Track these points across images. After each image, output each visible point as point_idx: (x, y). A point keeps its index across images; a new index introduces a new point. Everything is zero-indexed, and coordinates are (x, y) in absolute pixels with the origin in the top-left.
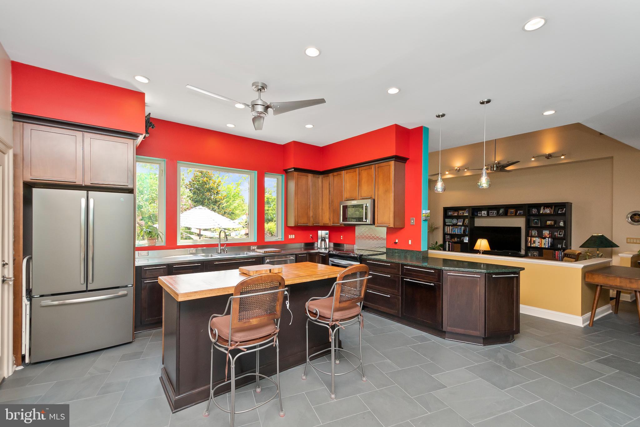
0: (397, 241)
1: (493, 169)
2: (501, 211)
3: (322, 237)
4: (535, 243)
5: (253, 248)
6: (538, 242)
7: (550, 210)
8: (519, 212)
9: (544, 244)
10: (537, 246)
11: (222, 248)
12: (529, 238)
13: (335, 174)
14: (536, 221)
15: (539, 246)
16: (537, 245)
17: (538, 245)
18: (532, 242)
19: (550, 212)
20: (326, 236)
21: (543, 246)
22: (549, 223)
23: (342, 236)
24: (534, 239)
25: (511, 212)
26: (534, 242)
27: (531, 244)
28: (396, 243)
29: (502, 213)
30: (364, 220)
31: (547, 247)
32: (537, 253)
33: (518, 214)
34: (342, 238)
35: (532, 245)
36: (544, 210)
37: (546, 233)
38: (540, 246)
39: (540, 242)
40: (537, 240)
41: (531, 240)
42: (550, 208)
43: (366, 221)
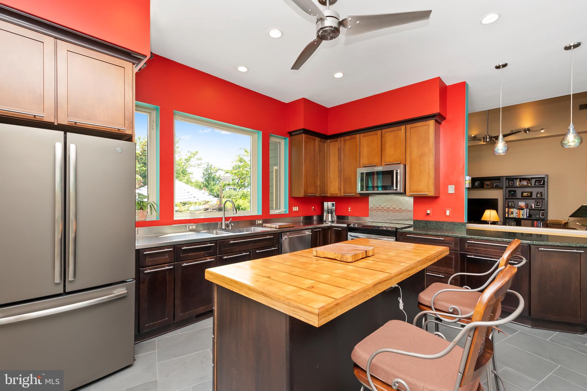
0: (429, 212)
1: (486, 140)
2: (477, 183)
3: (328, 209)
4: (513, 214)
5: (259, 222)
6: (516, 213)
7: (527, 182)
8: (495, 185)
9: (523, 215)
10: (515, 216)
11: (226, 222)
12: (507, 209)
13: (347, 138)
14: (512, 192)
15: (517, 217)
16: (515, 215)
17: (516, 216)
18: (510, 214)
19: (527, 184)
20: (333, 207)
21: (521, 217)
22: (525, 194)
23: (349, 208)
24: (512, 210)
25: (487, 184)
26: (512, 213)
27: (508, 215)
28: (428, 214)
29: (478, 185)
30: (395, 188)
31: (525, 217)
32: (514, 223)
34: (349, 210)
35: (510, 216)
36: (521, 182)
37: (522, 204)
38: (518, 216)
39: (519, 213)
40: (515, 211)
41: (508, 211)
42: (527, 180)
43: (396, 190)
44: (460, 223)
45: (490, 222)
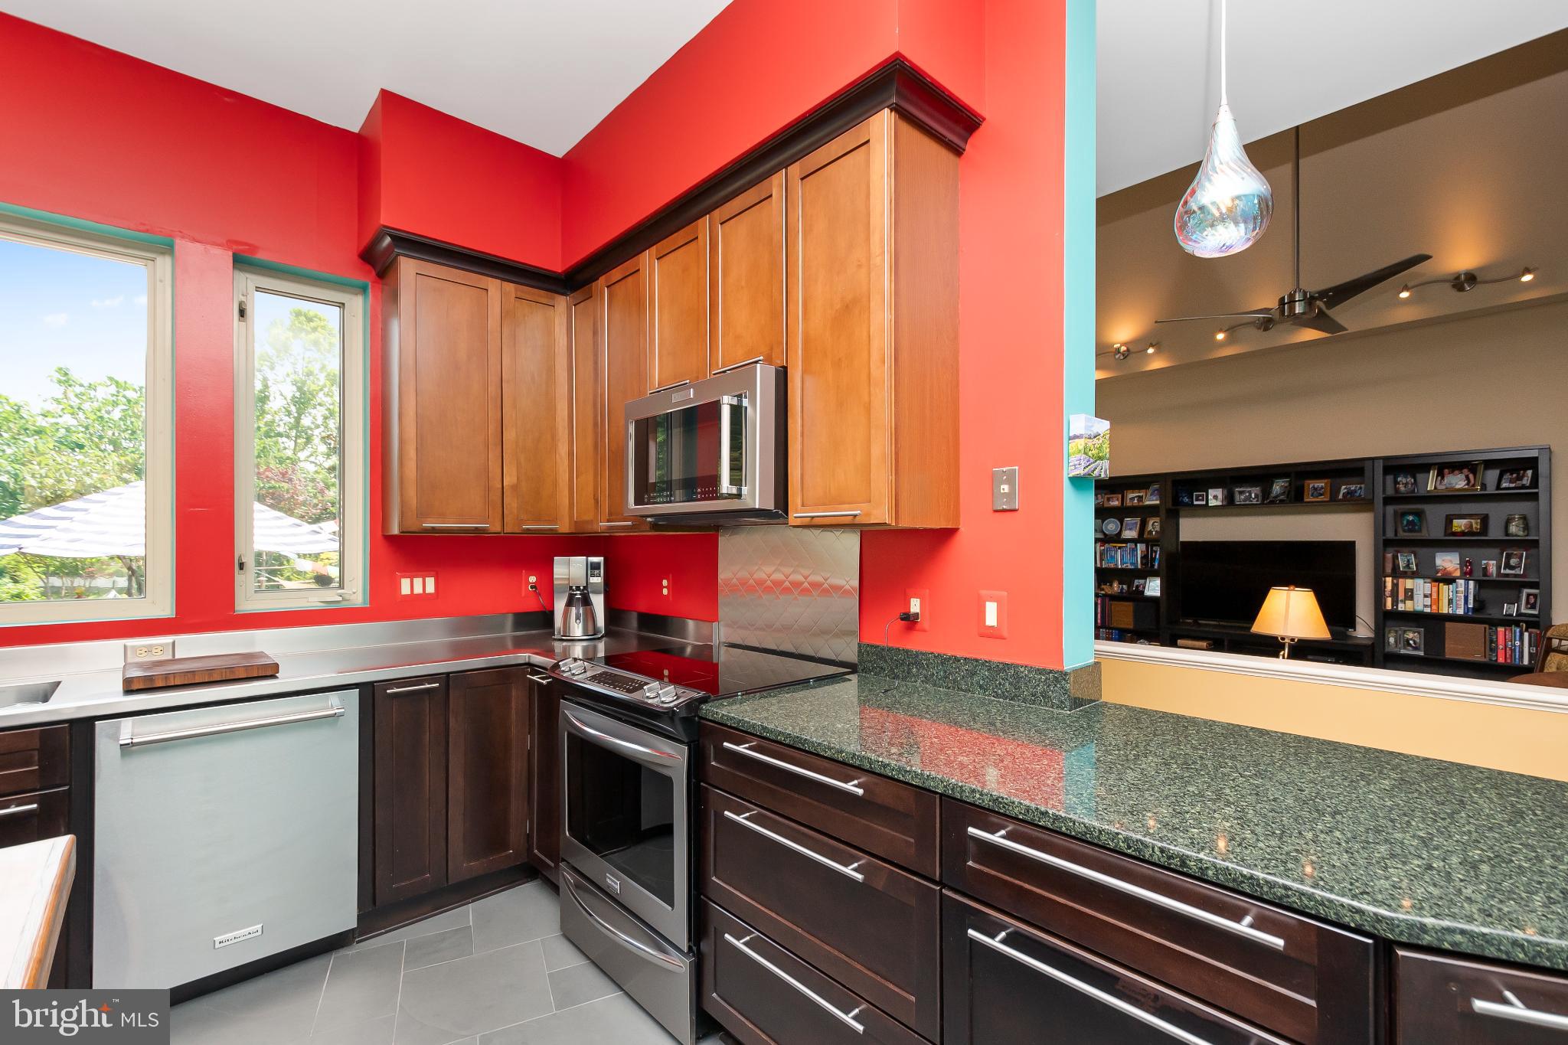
1: (1292, 309)
2: (1278, 487)
3: (571, 588)
4: (1411, 598)
6: (1425, 596)
7: (1467, 478)
8: (1343, 489)
9: (1450, 601)
10: (1419, 607)
12: (1389, 580)
14: (1411, 518)
15: (1428, 610)
16: (1419, 604)
17: (1425, 606)
18: (1401, 596)
19: (1468, 484)
20: (593, 580)
21: (1445, 609)
22: (1459, 524)
23: (665, 583)
24: (1409, 583)
25: (1315, 489)
26: (1410, 595)
27: (1395, 602)
29: (1284, 493)
30: (726, 486)
31: (1461, 611)
33: (1341, 497)
34: (665, 591)
35: (1401, 607)
36: (1443, 478)
37: (1448, 561)
38: (1434, 607)
39: (1435, 596)
40: (1420, 587)
41: (1395, 586)
42: (1466, 471)
43: (739, 496)
44: (1040, 671)
45: (1287, 641)
